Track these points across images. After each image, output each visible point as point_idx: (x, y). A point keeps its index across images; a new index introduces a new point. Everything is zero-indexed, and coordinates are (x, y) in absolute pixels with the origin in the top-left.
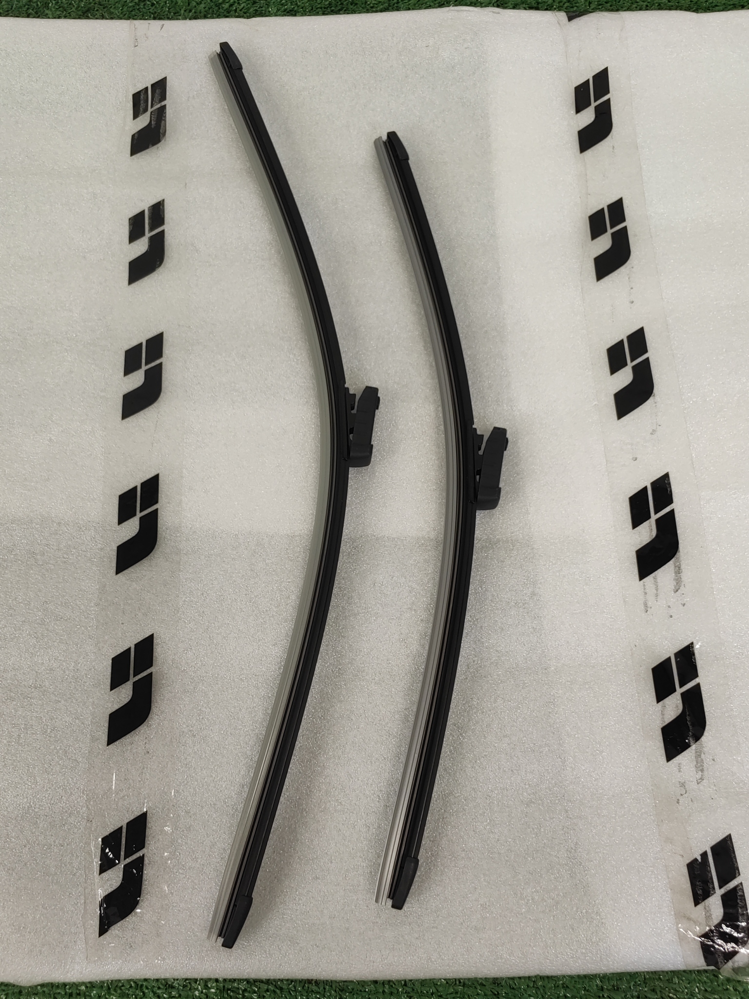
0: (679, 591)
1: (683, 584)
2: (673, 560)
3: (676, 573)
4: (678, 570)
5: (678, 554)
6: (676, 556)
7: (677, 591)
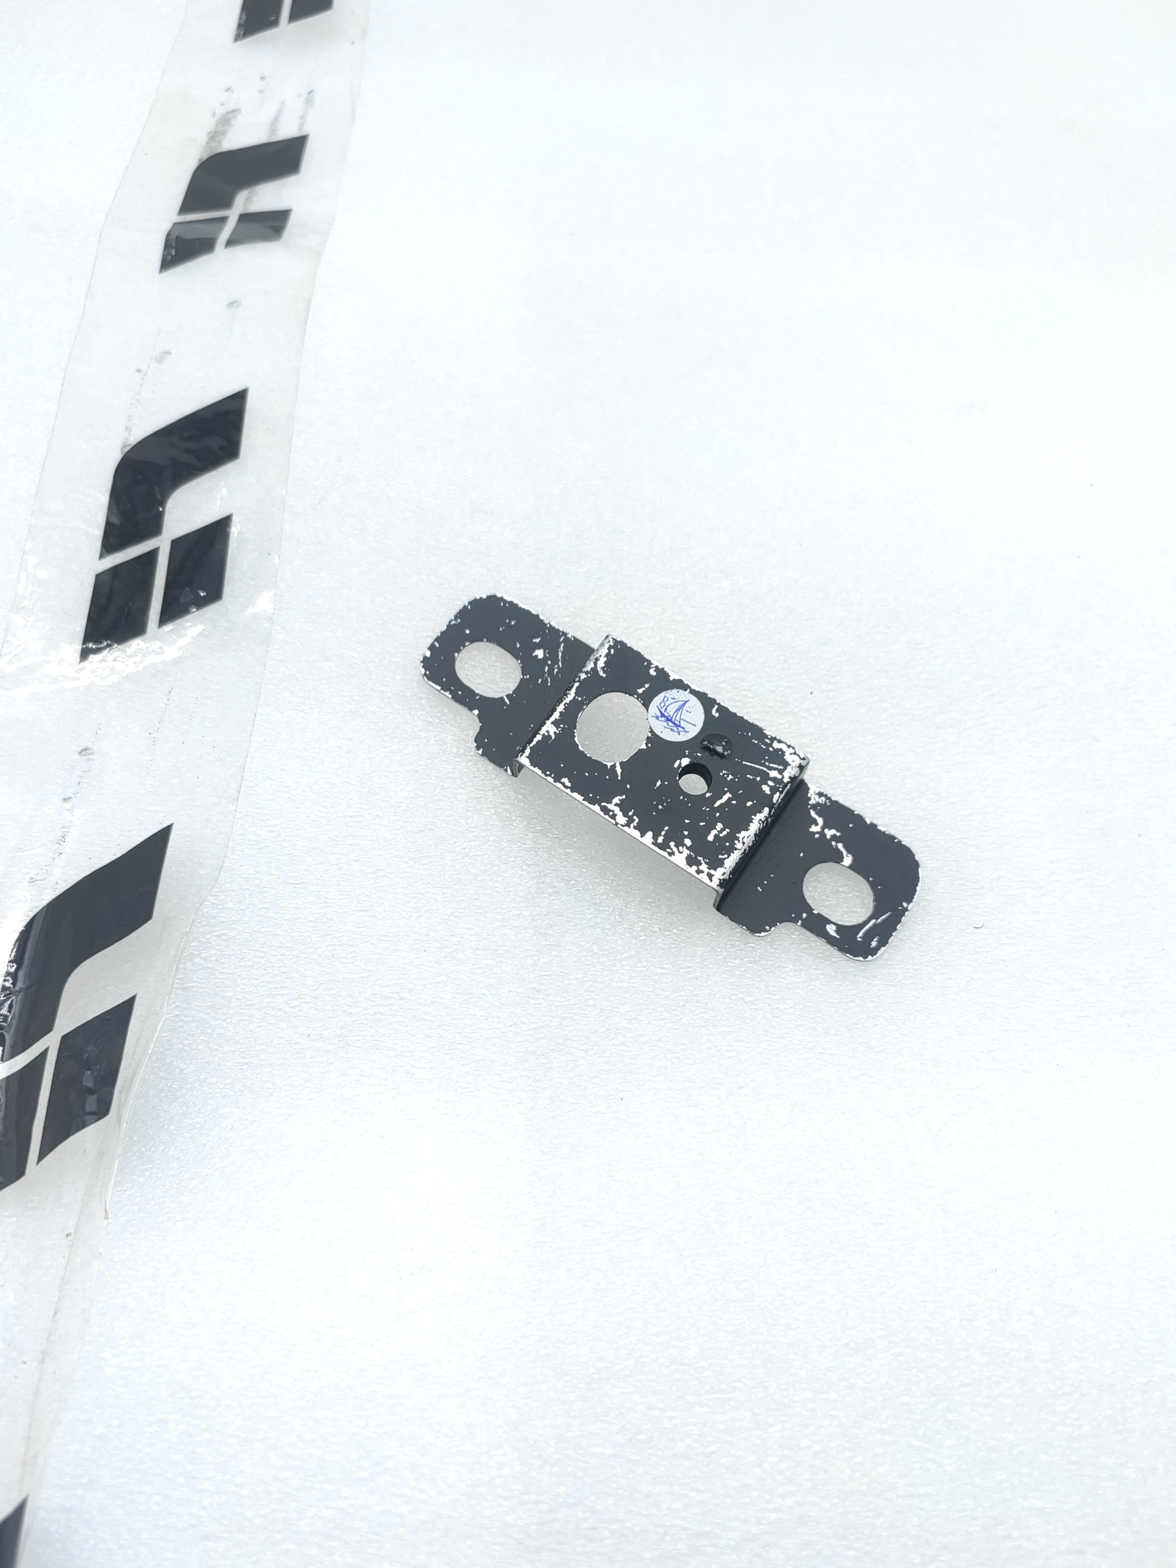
0: (230, 110)
1: (215, 118)
2: (219, 150)
3: (224, 133)
4: (214, 136)
5: (205, 157)
6: (212, 154)
7: (233, 111)
